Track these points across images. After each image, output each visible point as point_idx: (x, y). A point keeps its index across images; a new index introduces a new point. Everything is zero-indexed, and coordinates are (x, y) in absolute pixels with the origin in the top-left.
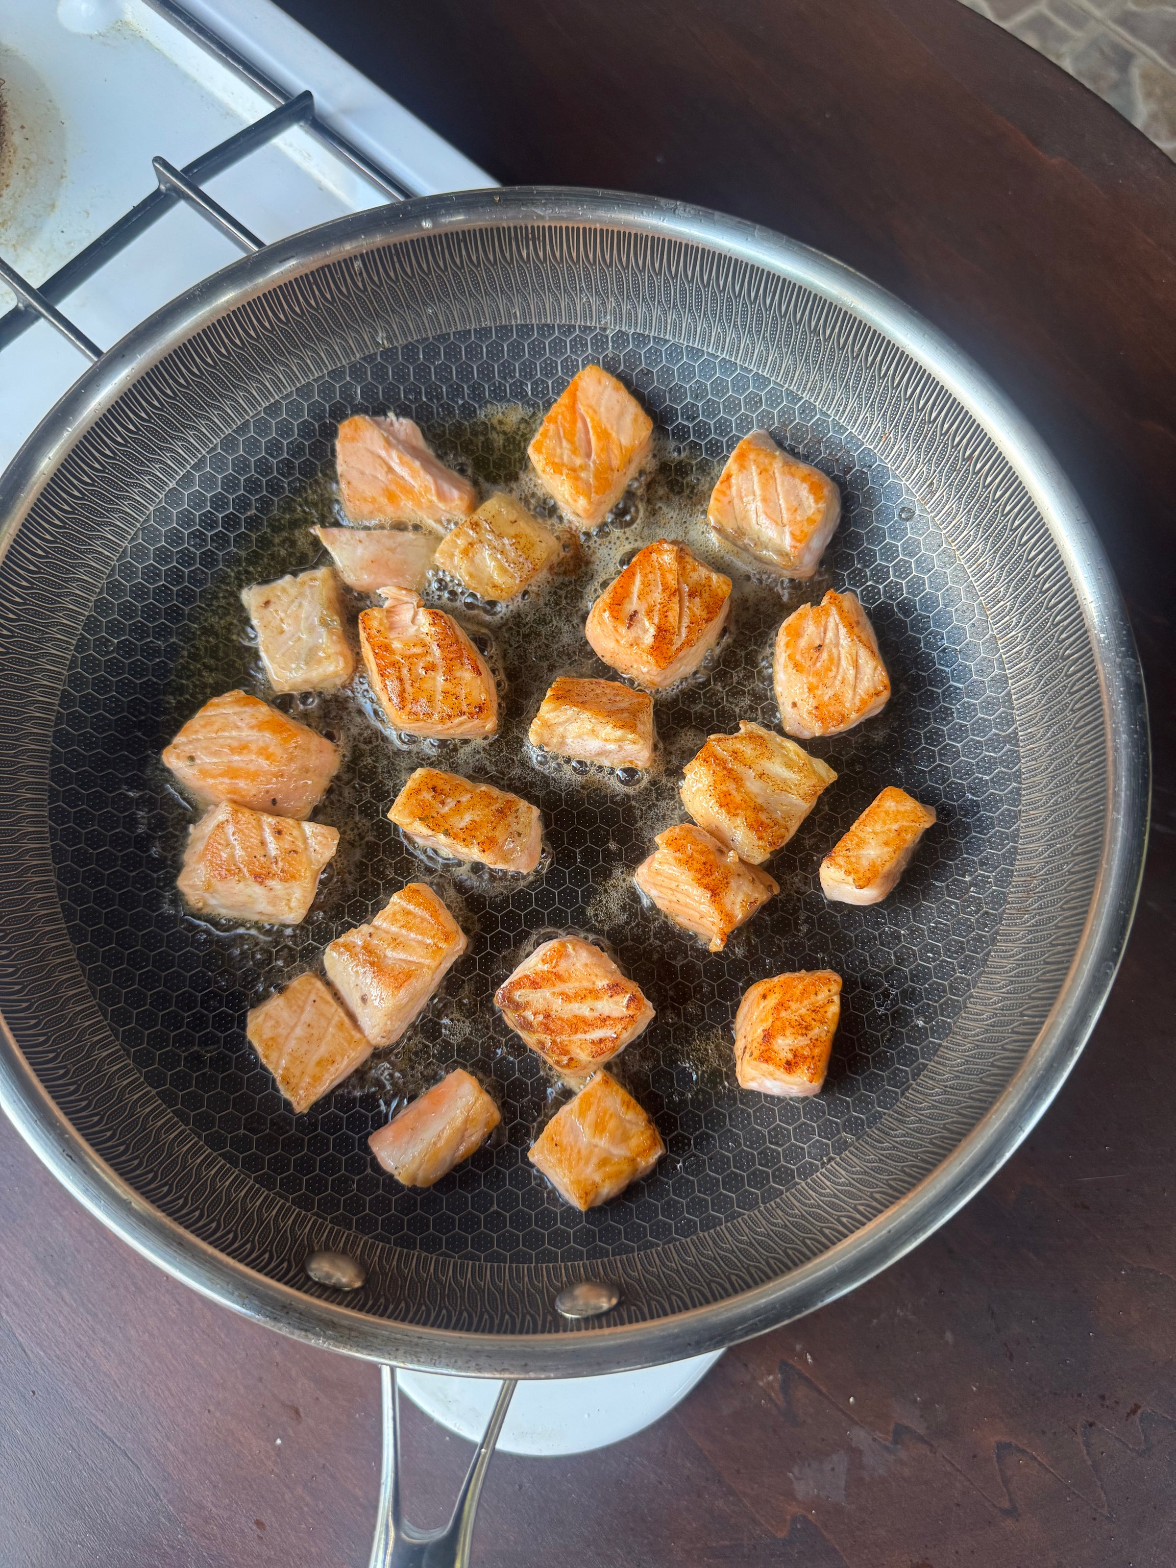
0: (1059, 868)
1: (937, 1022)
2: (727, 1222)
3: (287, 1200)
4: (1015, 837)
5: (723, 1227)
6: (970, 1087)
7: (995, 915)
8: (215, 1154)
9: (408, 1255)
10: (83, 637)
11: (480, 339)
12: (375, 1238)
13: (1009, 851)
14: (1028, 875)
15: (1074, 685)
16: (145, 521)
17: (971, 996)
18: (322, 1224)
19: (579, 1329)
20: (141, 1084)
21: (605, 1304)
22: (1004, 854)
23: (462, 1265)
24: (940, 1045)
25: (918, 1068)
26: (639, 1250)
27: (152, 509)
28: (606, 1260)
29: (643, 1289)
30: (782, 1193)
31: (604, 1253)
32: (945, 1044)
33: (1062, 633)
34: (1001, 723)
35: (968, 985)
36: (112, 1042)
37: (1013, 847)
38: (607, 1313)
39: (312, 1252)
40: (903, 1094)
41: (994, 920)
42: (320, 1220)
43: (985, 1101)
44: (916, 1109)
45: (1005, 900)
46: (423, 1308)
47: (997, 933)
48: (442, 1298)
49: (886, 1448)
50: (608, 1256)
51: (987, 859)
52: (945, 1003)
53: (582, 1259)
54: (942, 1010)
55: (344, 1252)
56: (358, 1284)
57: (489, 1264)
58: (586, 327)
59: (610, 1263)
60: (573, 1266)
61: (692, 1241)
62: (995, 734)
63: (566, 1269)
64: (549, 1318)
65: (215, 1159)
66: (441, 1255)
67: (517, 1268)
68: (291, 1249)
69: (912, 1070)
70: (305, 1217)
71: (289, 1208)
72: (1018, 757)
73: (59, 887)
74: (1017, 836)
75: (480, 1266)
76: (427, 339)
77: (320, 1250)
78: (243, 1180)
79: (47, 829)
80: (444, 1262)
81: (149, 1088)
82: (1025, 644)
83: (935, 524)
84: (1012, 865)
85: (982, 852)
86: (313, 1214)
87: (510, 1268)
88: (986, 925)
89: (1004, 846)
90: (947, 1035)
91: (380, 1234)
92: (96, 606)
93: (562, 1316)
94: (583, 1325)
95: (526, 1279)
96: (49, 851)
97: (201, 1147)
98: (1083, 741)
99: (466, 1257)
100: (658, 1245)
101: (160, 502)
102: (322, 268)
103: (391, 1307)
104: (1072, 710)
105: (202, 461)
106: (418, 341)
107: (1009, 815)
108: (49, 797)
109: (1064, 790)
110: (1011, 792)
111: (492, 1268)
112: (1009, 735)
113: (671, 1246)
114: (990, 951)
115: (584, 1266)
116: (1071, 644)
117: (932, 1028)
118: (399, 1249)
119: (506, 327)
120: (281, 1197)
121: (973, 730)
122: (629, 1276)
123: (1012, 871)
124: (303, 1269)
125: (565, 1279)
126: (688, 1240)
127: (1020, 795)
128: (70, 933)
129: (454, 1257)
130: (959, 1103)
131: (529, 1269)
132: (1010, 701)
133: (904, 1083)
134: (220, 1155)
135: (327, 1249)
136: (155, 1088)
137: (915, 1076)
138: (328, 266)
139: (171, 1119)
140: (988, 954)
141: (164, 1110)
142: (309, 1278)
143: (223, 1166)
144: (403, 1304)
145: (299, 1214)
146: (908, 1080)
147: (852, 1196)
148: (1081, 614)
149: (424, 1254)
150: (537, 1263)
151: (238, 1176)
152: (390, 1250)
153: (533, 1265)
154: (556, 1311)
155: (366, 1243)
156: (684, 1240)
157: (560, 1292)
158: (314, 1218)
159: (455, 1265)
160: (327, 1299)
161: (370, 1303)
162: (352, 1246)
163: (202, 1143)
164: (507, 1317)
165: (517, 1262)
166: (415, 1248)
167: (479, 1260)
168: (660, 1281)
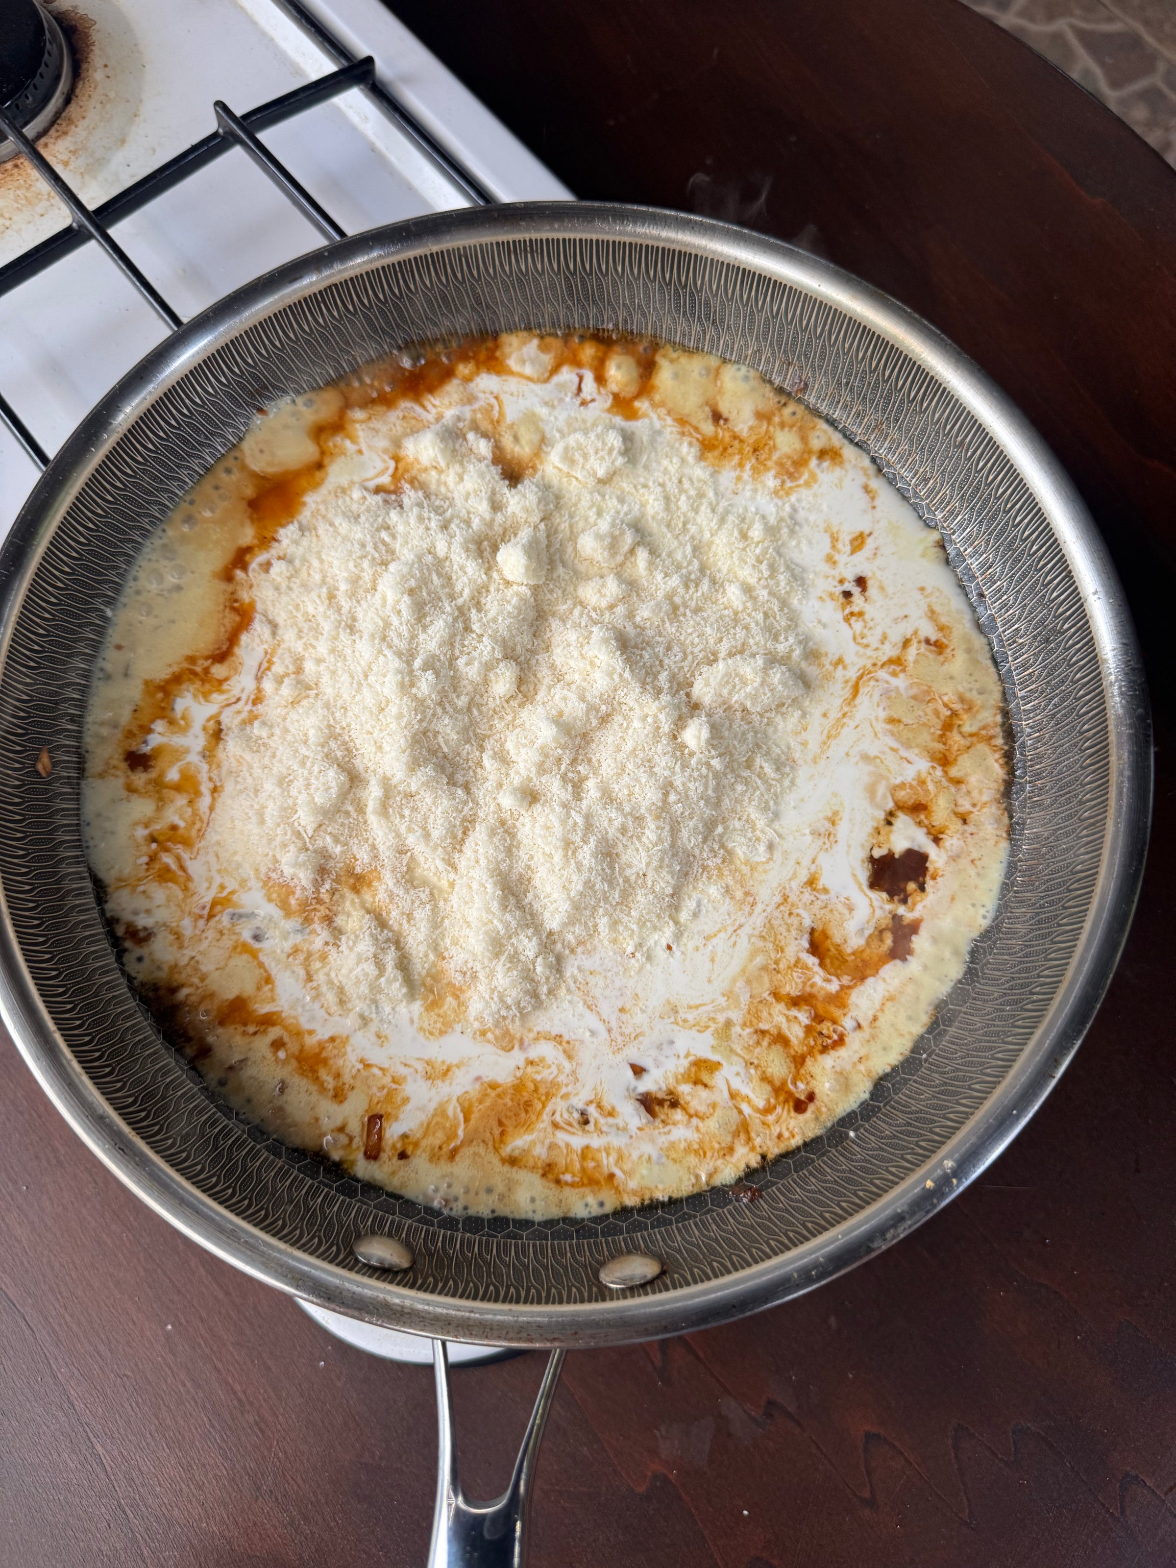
0: (1067, 834)
2: (761, 1191)
3: (331, 1188)
4: (1022, 808)
6: (991, 1048)
8: (259, 1146)
9: (452, 1237)
12: (419, 1221)
14: (1038, 843)
15: (1073, 657)
17: (988, 963)
18: (366, 1211)
19: (625, 1298)
20: (184, 1081)
21: (649, 1272)
23: (505, 1244)
24: (960, 1012)
26: (677, 1222)
28: (645, 1233)
29: (684, 1259)
31: (643, 1228)
32: (963, 1010)
33: (1058, 608)
38: (651, 1281)
39: (359, 1237)
42: (364, 1207)
46: (471, 1284)
48: (489, 1276)
50: (647, 1229)
53: (621, 1234)
55: (390, 1235)
56: (406, 1264)
57: (531, 1242)
59: (649, 1235)
60: (614, 1241)
63: (607, 1242)
64: (595, 1289)
66: (483, 1235)
67: (559, 1246)
68: (338, 1234)
69: (935, 1037)
70: (350, 1204)
71: (334, 1196)
72: (1022, 731)
73: (95, 893)
74: (1025, 806)
75: (523, 1245)
77: (366, 1234)
78: (288, 1171)
80: (487, 1242)
81: (192, 1085)
82: (1023, 621)
83: (930, 510)
84: (1022, 834)
86: (358, 1201)
87: (552, 1245)
90: (967, 1001)
91: (423, 1217)
93: (606, 1287)
94: (628, 1293)
95: (569, 1255)
97: (245, 1141)
98: (1084, 711)
99: (508, 1236)
100: (695, 1217)
102: (330, 287)
103: (440, 1285)
104: (1072, 681)
109: (1068, 759)
111: (534, 1245)
112: (1011, 710)
113: (708, 1217)
115: (625, 1240)
116: (1068, 619)
118: (442, 1231)
120: (326, 1185)
122: (669, 1247)
123: (1021, 841)
124: (351, 1253)
125: (606, 1253)
126: (725, 1210)
127: (1025, 767)
129: (496, 1237)
130: (982, 1064)
131: (571, 1246)
134: (264, 1147)
135: (373, 1233)
136: (198, 1084)
138: (336, 285)
139: (214, 1114)
141: (206, 1107)
142: (357, 1261)
144: (451, 1282)
145: (343, 1201)
147: (882, 1159)
149: (467, 1235)
150: (578, 1239)
151: (281, 1169)
152: (434, 1234)
153: (574, 1241)
154: (601, 1282)
155: (410, 1227)
156: (720, 1211)
157: (602, 1264)
158: (358, 1204)
159: (498, 1244)
160: (378, 1279)
161: (420, 1282)
162: (397, 1230)
163: (245, 1136)
164: (553, 1290)
165: (559, 1238)
166: (457, 1230)
167: (521, 1238)
168: (700, 1250)
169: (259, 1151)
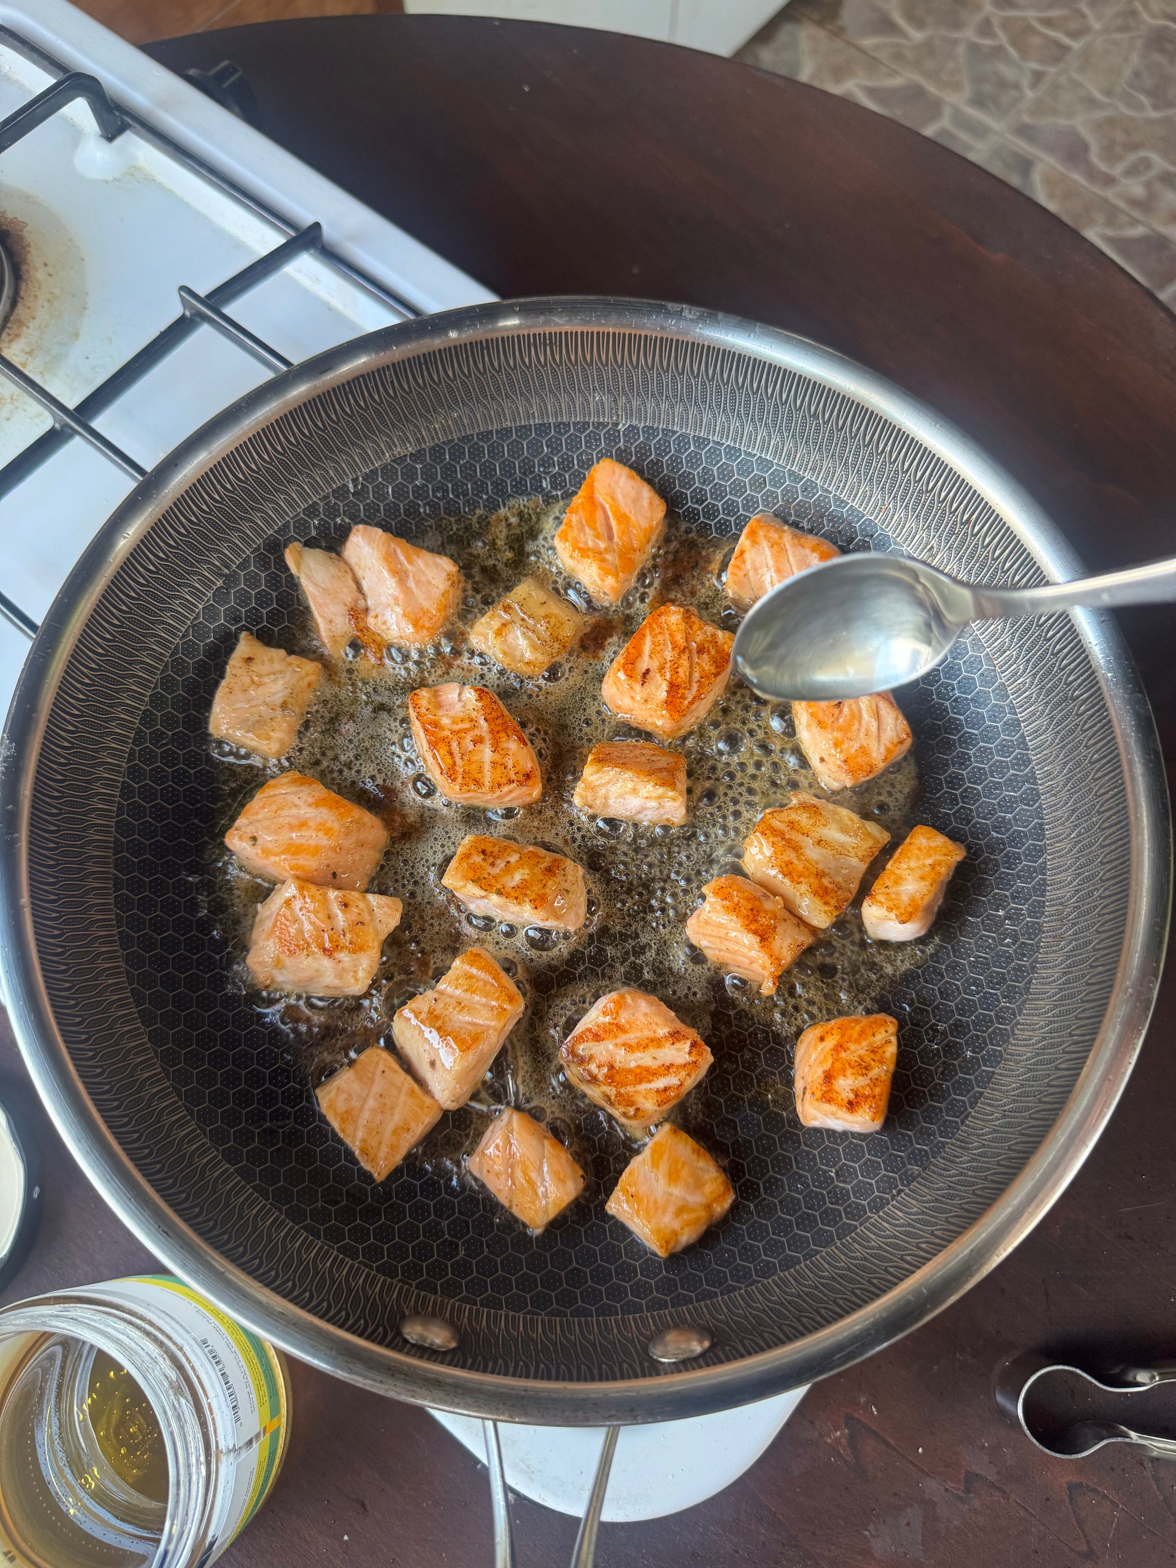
0: (1089, 895)
1: (988, 1051)
2: (805, 1260)
3: (371, 1269)
4: (1042, 870)
5: (802, 1265)
6: (1028, 1109)
7: (1032, 945)
8: (297, 1227)
9: (496, 1316)
10: (141, 731)
11: (501, 438)
12: (461, 1300)
13: (1039, 883)
14: (1061, 904)
15: (1086, 722)
16: (195, 619)
17: (1018, 1023)
18: (408, 1291)
19: (679, 1371)
20: (220, 1162)
21: (697, 1347)
22: (1034, 887)
23: (550, 1321)
24: (993, 1073)
25: (974, 1096)
26: (722, 1294)
27: (201, 607)
28: (691, 1306)
29: (733, 1331)
30: (856, 1228)
31: (688, 1301)
32: (998, 1071)
33: (1069, 676)
34: (1017, 764)
35: (1014, 1014)
36: (188, 1122)
37: (1042, 879)
38: (703, 1355)
39: (403, 1316)
40: (963, 1122)
41: (1032, 950)
42: (406, 1287)
43: (1047, 1120)
44: (978, 1135)
45: (1040, 930)
46: (521, 1363)
47: (1036, 961)
48: (537, 1354)
50: (692, 1303)
51: (1018, 893)
52: (994, 1032)
53: (667, 1308)
54: (991, 1039)
55: (433, 1315)
56: (453, 1345)
57: (576, 1319)
58: (599, 424)
59: (695, 1309)
60: (659, 1315)
61: (774, 1281)
62: (1013, 775)
63: (653, 1317)
64: (646, 1364)
65: (297, 1232)
66: (528, 1313)
67: (605, 1322)
68: (383, 1315)
69: (969, 1099)
70: (391, 1284)
71: (374, 1277)
72: (1037, 794)
73: (128, 973)
74: (1045, 868)
75: (568, 1322)
76: (453, 440)
77: (410, 1315)
78: (327, 1252)
79: (113, 917)
80: (532, 1320)
81: (228, 1165)
82: (1034, 689)
84: (1044, 896)
85: (1012, 886)
86: (399, 1281)
87: (598, 1321)
88: (1024, 955)
89: (1034, 879)
90: (999, 1063)
91: (465, 1297)
92: (151, 701)
93: (658, 1362)
95: (615, 1331)
96: (116, 938)
97: (283, 1221)
98: (1100, 774)
99: (552, 1314)
100: (740, 1289)
101: (208, 600)
102: (357, 378)
103: (490, 1364)
104: (1086, 746)
105: (246, 561)
106: (444, 443)
107: (1035, 849)
108: (114, 886)
109: (1086, 821)
110: (1034, 828)
111: (579, 1323)
112: (1026, 775)
113: (754, 1287)
114: (1031, 979)
115: (671, 1314)
116: (1080, 685)
117: (983, 1057)
118: (486, 1310)
119: (525, 426)
120: (366, 1265)
121: (991, 772)
122: (717, 1320)
123: (1044, 902)
124: (399, 1333)
125: (653, 1328)
126: (770, 1280)
127: (1043, 830)
128: (141, 1017)
129: (540, 1315)
130: (1020, 1124)
131: (616, 1321)
132: (1024, 743)
133: (962, 1113)
134: (302, 1228)
135: (417, 1313)
136: (233, 1165)
137: (973, 1104)
139: (251, 1194)
140: (1030, 982)
141: (243, 1187)
142: (406, 1341)
143: (306, 1238)
144: (500, 1361)
145: (384, 1282)
146: (966, 1109)
147: (926, 1223)
148: (1087, 656)
149: (511, 1313)
150: (623, 1314)
151: (321, 1248)
152: (478, 1311)
153: (619, 1317)
154: (651, 1357)
155: (453, 1306)
156: (765, 1281)
157: (651, 1339)
158: (399, 1284)
159: (543, 1322)
160: (429, 1359)
161: (470, 1361)
162: (441, 1309)
163: (283, 1217)
164: (604, 1366)
165: (604, 1315)
166: (501, 1309)
167: (566, 1315)
168: (749, 1322)
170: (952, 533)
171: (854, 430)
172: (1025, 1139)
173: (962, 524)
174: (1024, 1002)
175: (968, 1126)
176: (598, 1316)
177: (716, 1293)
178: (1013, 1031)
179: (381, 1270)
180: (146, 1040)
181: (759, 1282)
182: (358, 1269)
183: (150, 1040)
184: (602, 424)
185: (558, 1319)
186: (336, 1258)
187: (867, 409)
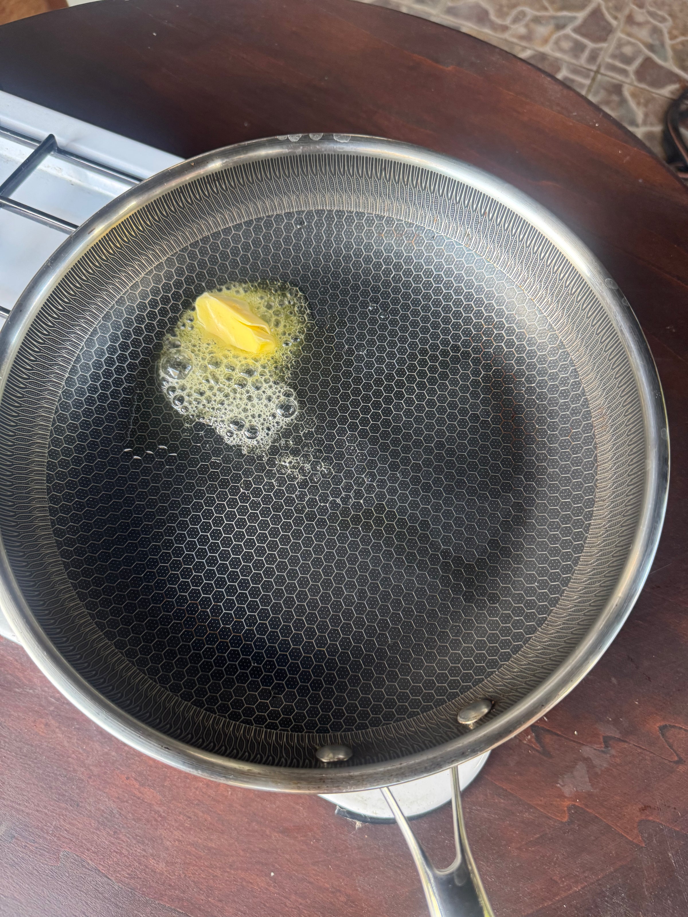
0: (614, 398)
1: (585, 501)
2: (525, 644)
3: (288, 731)
4: (583, 393)
5: (524, 648)
6: (619, 522)
7: (591, 436)
8: (238, 723)
9: (366, 733)
10: (49, 474)
11: (204, 243)
12: (344, 731)
13: (584, 402)
14: (600, 408)
15: (583, 305)
16: (59, 400)
17: (597, 480)
18: (313, 736)
19: (480, 727)
20: (181, 702)
21: (485, 710)
22: (581, 404)
23: (397, 725)
24: (593, 511)
25: (586, 527)
26: (486, 678)
27: (60, 392)
28: (471, 690)
29: (500, 694)
30: (546, 618)
31: (469, 688)
32: (594, 509)
33: (566, 282)
34: (552, 341)
35: (593, 476)
36: (155, 686)
37: (585, 399)
38: (490, 713)
39: (316, 750)
40: (585, 542)
41: (591, 438)
42: (311, 734)
43: (633, 523)
44: (596, 546)
45: (592, 426)
46: (391, 751)
49: (603, 752)
50: (471, 688)
51: (574, 410)
52: (585, 489)
53: (459, 696)
54: (585, 494)
55: (333, 744)
56: (350, 756)
57: (411, 719)
58: (259, 219)
59: (474, 691)
60: (456, 701)
61: (512, 661)
62: (551, 348)
63: (453, 704)
64: (460, 728)
66: (384, 725)
67: (428, 715)
68: (305, 753)
69: (584, 529)
70: (302, 736)
71: (291, 735)
72: (568, 354)
73: (90, 614)
74: (585, 392)
75: (408, 722)
76: (177, 253)
77: (320, 748)
78: (260, 731)
79: (70, 585)
80: (387, 728)
81: (186, 702)
82: (549, 296)
83: (477, 255)
84: (588, 407)
86: (306, 732)
87: (424, 716)
88: (588, 443)
89: (580, 400)
90: (594, 504)
91: (346, 728)
92: (49, 455)
93: (466, 725)
94: (481, 722)
95: (435, 717)
96: (76, 596)
97: (229, 722)
98: (599, 330)
99: (397, 720)
100: (495, 671)
101: (64, 387)
104: (587, 318)
105: (78, 357)
106: (172, 255)
107: (576, 384)
108: (64, 567)
109: (600, 359)
110: (572, 373)
111: (414, 720)
112: (558, 345)
113: (502, 668)
114: (596, 454)
115: (462, 698)
116: (574, 286)
117: (584, 505)
118: (360, 731)
119: (216, 232)
120: (284, 730)
121: (539, 350)
122: (489, 692)
123: (590, 411)
124: (318, 760)
125: (455, 709)
126: (509, 662)
127: (577, 372)
128: (106, 636)
129: (391, 723)
130: (618, 532)
131: (433, 712)
132: (552, 328)
133: (583, 538)
134: (241, 722)
135: (322, 746)
136: (189, 701)
137: (587, 531)
138: (114, 229)
139: (205, 714)
140: (596, 456)
141: (199, 712)
142: (323, 763)
143: (245, 728)
144: (380, 755)
145: (298, 736)
146: (584, 535)
147: (585, 601)
148: (573, 268)
149: (374, 728)
150: (436, 707)
151: (256, 730)
152: (356, 734)
154: (461, 724)
155: (341, 735)
156: (507, 663)
157: (457, 715)
158: (307, 734)
159: (394, 727)
160: (340, 768)
162: (335, 740)
163: (228, 720)
164: (438, 737)
165: (426, 711)
166: (368, 728)
167: (405, 719)
168: (507, 687)
169: (239, 725)
170: (477, 222)
171: (406, 180)
172: (623, 538)
173: (481, 216)
174: (596, 469)
175: (589, 543)
176: (422, 713)
177: (483, 679)
178: (595, 485)
179: (293, 730)
180: (114, 648)
181: (504, 665)
182: (281, 734)
183: (116, 647)
184: (260, 218)
185: (401, 722)
186: (266, 732)
187: (410, 166)
